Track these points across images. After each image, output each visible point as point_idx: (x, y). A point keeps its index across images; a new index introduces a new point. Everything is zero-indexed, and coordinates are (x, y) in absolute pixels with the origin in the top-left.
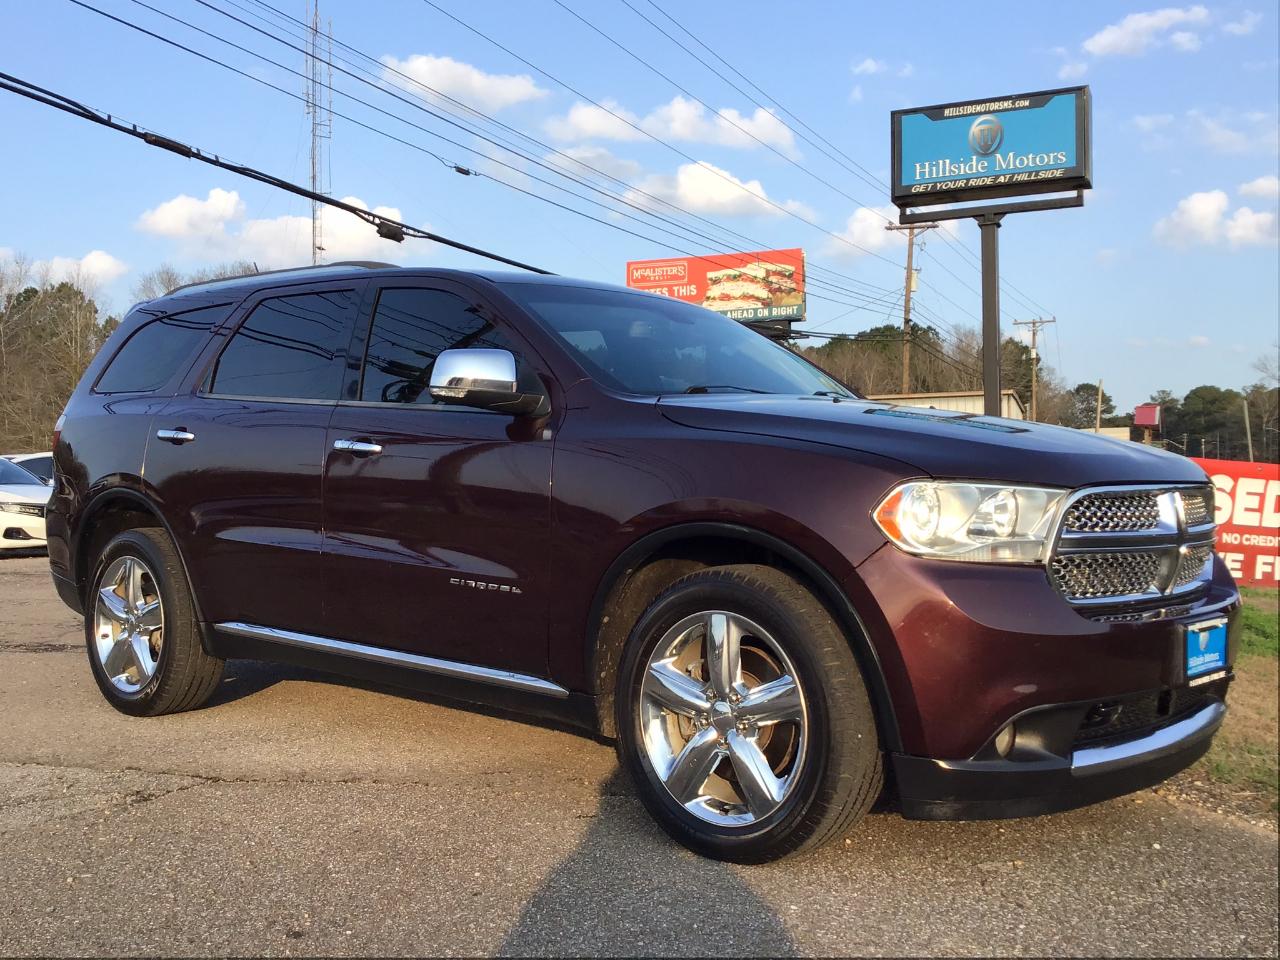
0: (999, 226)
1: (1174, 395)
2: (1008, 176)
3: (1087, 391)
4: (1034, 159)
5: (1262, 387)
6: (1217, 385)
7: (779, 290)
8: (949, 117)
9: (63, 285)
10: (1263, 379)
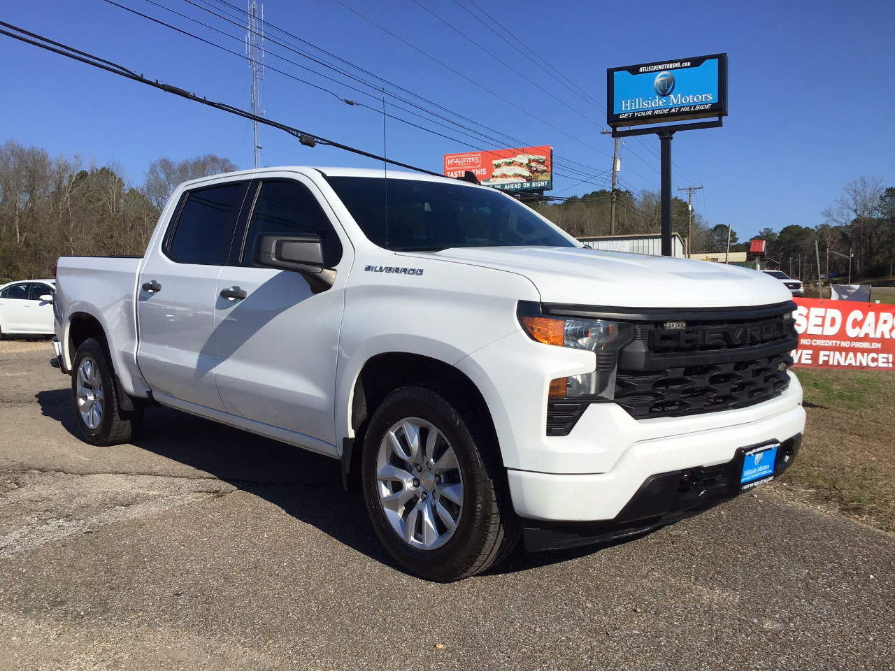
0: (672, 138)
1: (773, 231)
2: (677, 109)
3: (721, 229)
4: (693, 98)
5: (828, 226)
6: (800, 225)
7: (537, 171)
8: (642, 73)
9: (103, 169)
10: (828, 221)
